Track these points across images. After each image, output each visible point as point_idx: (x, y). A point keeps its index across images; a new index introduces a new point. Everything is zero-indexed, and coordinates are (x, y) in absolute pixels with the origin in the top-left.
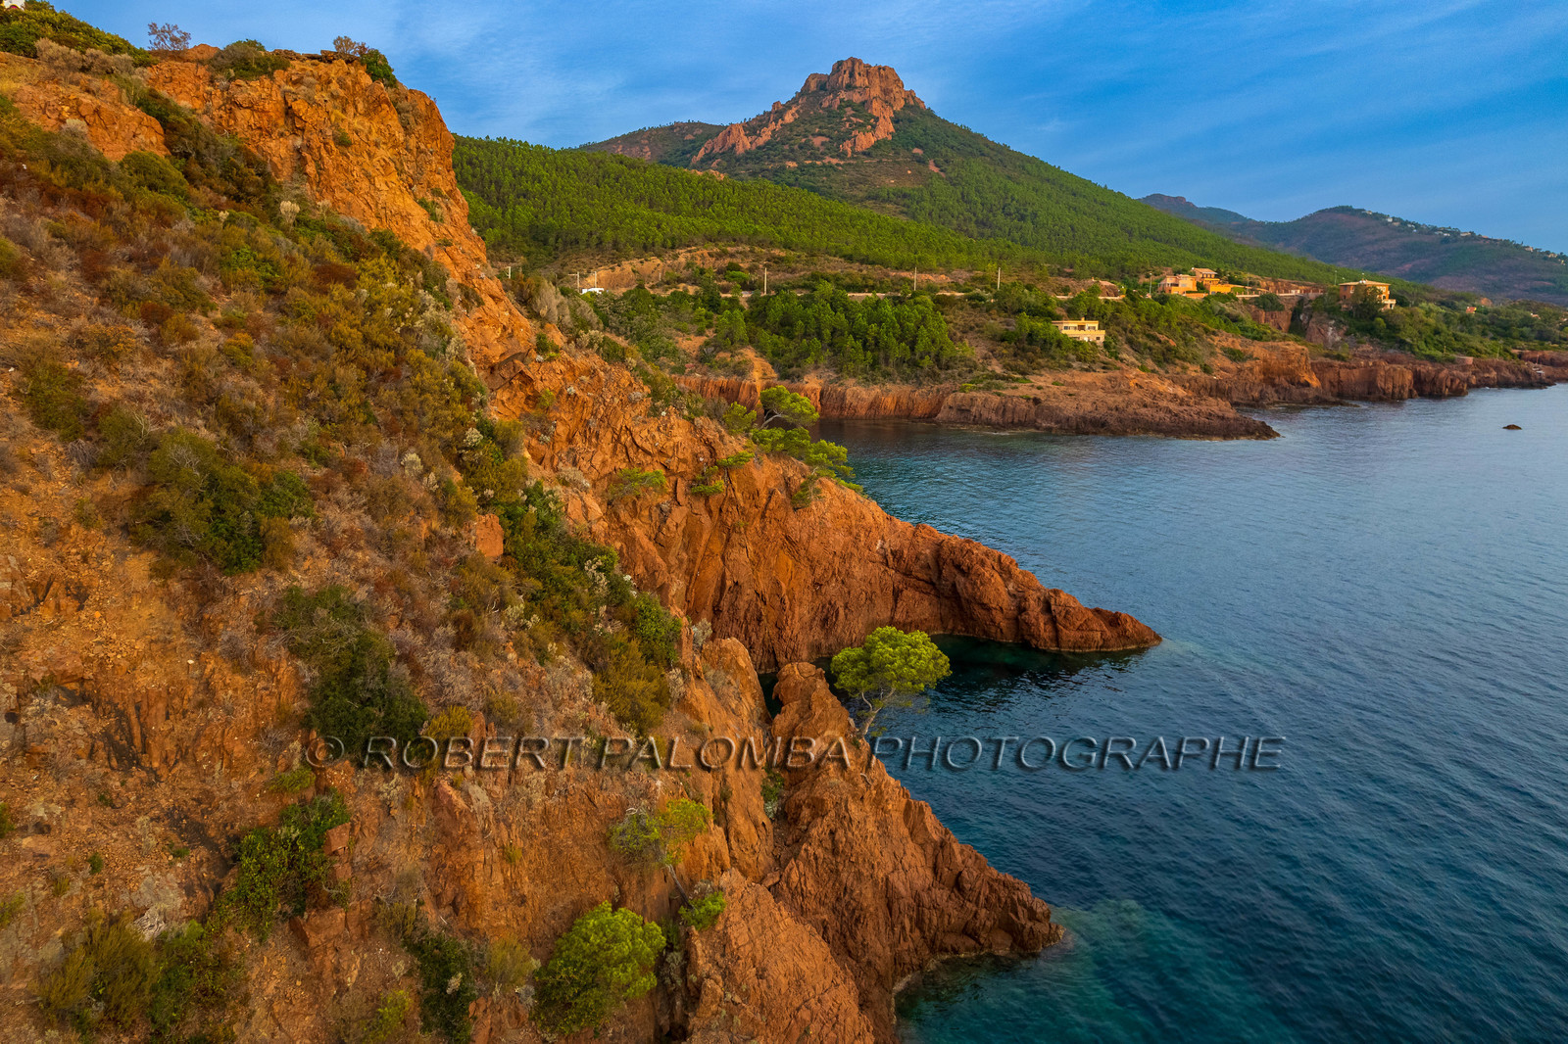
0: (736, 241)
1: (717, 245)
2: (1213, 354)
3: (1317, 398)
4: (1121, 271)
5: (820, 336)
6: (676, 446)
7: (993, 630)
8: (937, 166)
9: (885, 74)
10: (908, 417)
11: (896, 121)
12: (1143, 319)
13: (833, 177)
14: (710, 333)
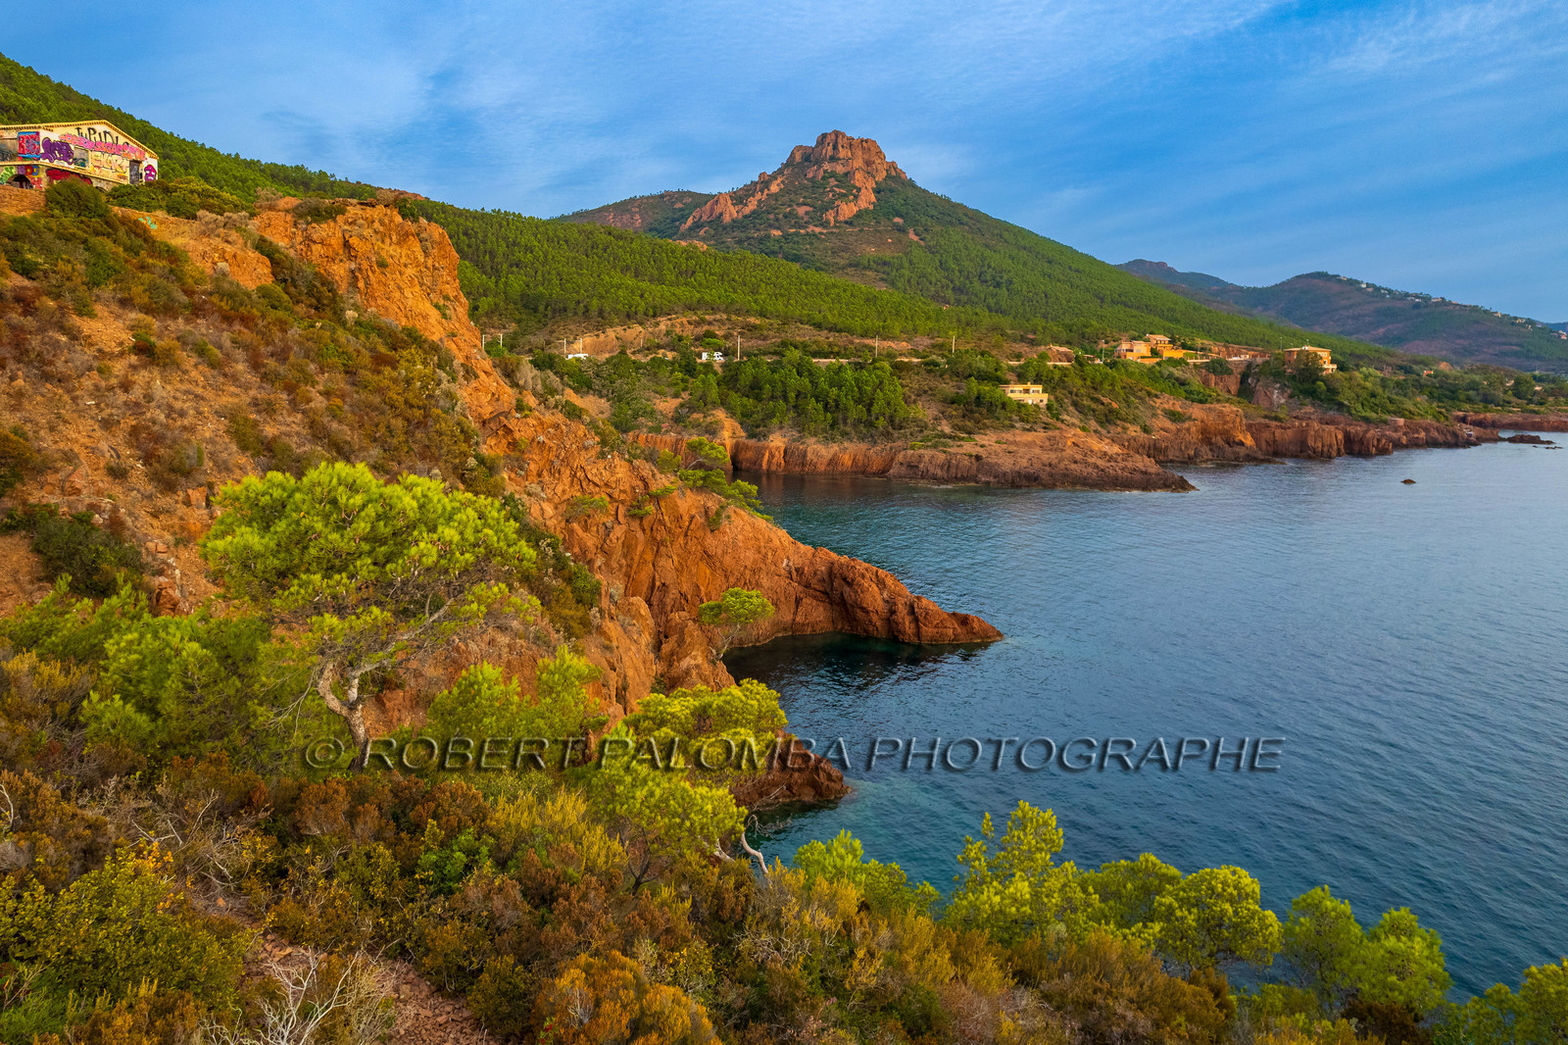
0: (714, 310)
1: (695, 314)
2: (1154, 415)
3: (1248, 455)
4: (1081, 337)
5: (785, 398)
6: (618, 481)
7: (871, 628)
8: (917, 234)
9: (867, 146)
10: (863, 473)
11: (877, 191)
12: (1088, 383)
13: (815, 245)
14: (685, 395)
